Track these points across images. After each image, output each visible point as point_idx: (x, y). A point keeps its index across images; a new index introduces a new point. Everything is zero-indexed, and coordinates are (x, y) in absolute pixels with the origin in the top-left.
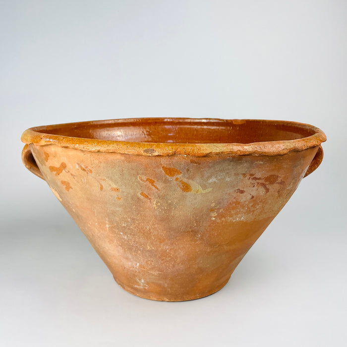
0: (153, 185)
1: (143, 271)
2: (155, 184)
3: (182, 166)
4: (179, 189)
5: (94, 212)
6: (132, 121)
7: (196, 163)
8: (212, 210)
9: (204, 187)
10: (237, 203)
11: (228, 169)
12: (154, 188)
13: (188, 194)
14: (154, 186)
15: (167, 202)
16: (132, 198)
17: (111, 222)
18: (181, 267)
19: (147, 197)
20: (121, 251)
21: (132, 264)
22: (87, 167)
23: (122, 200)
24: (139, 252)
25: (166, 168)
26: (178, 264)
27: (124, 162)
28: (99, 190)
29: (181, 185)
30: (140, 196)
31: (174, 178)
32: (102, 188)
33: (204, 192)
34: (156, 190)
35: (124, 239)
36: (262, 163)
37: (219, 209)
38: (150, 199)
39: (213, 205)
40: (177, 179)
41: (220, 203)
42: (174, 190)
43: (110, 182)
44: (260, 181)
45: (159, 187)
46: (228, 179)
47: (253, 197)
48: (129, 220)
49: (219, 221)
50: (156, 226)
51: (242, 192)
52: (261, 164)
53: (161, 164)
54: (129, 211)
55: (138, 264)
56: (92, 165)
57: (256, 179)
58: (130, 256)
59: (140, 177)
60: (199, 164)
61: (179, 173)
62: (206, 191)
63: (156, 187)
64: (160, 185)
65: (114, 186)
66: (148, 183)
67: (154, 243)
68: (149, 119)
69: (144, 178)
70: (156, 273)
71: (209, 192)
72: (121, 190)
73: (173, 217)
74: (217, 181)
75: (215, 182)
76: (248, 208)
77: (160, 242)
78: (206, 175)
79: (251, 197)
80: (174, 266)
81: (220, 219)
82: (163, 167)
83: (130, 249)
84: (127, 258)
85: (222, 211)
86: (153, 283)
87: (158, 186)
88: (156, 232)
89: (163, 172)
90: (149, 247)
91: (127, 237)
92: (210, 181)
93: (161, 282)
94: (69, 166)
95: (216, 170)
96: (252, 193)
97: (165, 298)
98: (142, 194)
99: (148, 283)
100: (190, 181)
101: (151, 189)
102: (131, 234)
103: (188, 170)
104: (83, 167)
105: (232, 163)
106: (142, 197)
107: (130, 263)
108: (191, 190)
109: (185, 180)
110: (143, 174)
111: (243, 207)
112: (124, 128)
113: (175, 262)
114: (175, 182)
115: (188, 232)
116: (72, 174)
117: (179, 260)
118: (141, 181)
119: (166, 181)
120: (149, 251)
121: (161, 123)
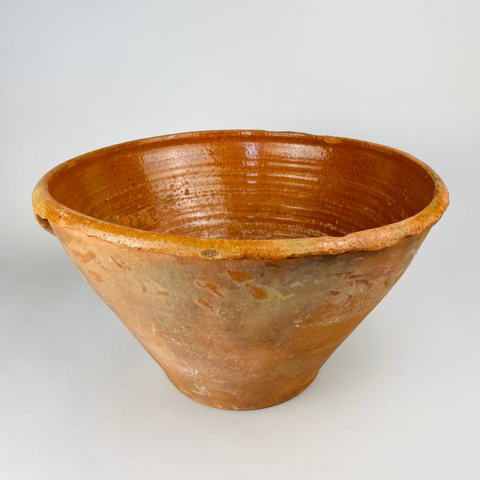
0: (215, 291)
1: (203, 378)
2: (217, 290)
3: (254, 270)
4: (250, 296)
5: (135, 313)
6: (187, 136)
7: (273, 266)
8: (296, 317)
9: (285, 293)
10: (329, 306)
11: (317, 271)
12: (216, 295)
13: (263, 301)
14: (217, 292)
15: (234, 311)
16: (187, 305)
17: (158, 326)
18: (255, 376)
19: (207, 304)
20: (173, 355)
21: (189, 370)
22: (124, 263)
23: (172, 305)
24: (198, 360)
25: (233, 273)
26: (251, 373)
27: (174, 262)
28: (141, 291)
29: (254, 292)
30: (198, 302)
31: (244, 284)
32: (144, 289)
33: (284, 298)
34: (220, 297)
35: (177, 345)
36: (362, 258)
37: (305, 315)
38: (211, 307)
39: (297, 312)
40: (247, 285)
41: (306, 309)
42: (244, 298)
43: (156, 284)
44: (360, 279)
45: (223, 295)
46: (317, 282)
47: (350, 296)
48: (183, 327)
49: (304, 327)
50: (220, 335)
51: (336, 293)
52: (361, 260)
53: (225, 268)
54: (183, 319)
55: (196, 372)
56: (131, 261)
57: (354, 277)
58: (186, 363)
59: (197, 282)
60: (278, 267)
61: (250, 277)
62: (288, 297)
63: (219, 294)
64: (224, 292)
65: (162, 289)
66: (208, 288)
67: (218, 353)
68: (211, 133)
69: (203, 283)
70: (221, 382)
71: (291, 298)
72: (171, 294)
73: (243, 326)
74: (302, 285)
75: (299, 287)
76: (344, 308)
77: (226, 352)
78: (287, 279)
79: (348, 296)
80: (244, 375)
81: (307, 325)
82: (228, 272)
83: (186, 356)
84: (182, 365)
85: (309, 318)
86: (218, 391)
87: (222, 293)
88: (219, 342)
89: (229, 276)
90: (210, 357)
91: (181, 344)
92: (293, 285)
93: (229, 391)
94: (100, 257)
95: (301, 272)
96: (348, 293)
97: (234, 407)
98: (200, 301)
99: (210, 391)
100: (266, 287)
101: (213, 296)
102: (185, 342)
103: (262, 275)
104: (119, 262)
105: (322, 264)
106: (200, 305)
107: (185, 370)
108: (266, 297)
109: (259, 286)
110: (201, 278)
111: (337, 308)
112: (176, 147)
113: (246, 371)
114: (245, 288)
115: (264, 341)
116: (103, 267)
117: (251, 369)
118: (198, 286)
119: (233, 287)
120: (211, 360)
121: (227, 138)
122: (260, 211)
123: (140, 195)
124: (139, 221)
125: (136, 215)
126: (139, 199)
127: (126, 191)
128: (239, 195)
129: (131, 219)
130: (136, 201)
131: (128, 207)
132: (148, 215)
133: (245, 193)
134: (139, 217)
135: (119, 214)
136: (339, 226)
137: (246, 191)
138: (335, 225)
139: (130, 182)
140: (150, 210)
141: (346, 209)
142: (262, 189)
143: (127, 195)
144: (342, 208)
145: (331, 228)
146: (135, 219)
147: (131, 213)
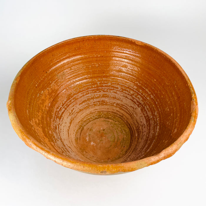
121: (87, 40)
122: (105, 73)
123: (50, 77)
124: (52, 89)
125: (50, 87)
126: (50, 79)
127: (43, 77)
128: (94, 66)
129: (48, 90)
130: (49, 80)
131: (46, 85)
132: (55, 85)
133: (97, 65)
134: (51, 87)
135: (43, 90)
136: (142, 84)
137: (98, 64)
138: (140, 83)
139: (44, 72)
140: (56, 82)
141: (145, 77)
142: (105, 63)
143: (44, 79)
144: (144, 76)
145: (138, 84)
146: (50, 89)
147: (47, 87)
